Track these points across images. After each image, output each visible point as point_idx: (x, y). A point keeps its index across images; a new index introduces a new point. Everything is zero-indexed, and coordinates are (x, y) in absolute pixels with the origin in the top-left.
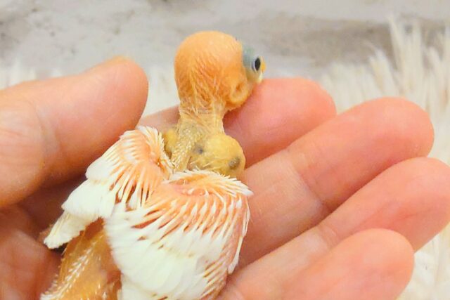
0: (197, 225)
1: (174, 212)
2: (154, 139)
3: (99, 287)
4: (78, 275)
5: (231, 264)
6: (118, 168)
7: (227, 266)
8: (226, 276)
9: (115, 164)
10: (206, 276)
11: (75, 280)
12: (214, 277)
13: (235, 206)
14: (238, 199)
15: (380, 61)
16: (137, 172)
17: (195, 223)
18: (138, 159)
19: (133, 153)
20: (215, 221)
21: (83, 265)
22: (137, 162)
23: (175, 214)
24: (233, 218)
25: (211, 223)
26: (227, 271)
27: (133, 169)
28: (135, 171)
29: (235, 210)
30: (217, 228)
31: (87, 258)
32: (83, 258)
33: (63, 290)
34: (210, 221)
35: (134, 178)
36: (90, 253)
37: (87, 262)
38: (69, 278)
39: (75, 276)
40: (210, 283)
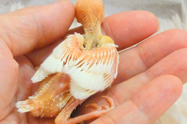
0: (100, 61)
1: (90, 58)
2: (81, 39)
3: (52, 96)
4: (44, 91)
5: (115, 75)
6: (64, 51)
7: (113, 76)
8: (113, 80)
9: (63, 50)
10: (105, 80)
11: (43, 92)
12: (108, 80)
13: (113, 52)
14: (113, 49)
15: (177, 18)
16: (72, 52)
17: (99, 61)
18: (72, 46)
19: (70, 44)
20: (106, 59)
21: (47, 87)
22: (72, 47)
23: (91, 59)
24: (113, 57)
25: (105, 60)
26: (114, 78)
27: (70, 50)
28: (71, 51)
29: (113, 54)
30: (108, 62)
31: (49, 84)
32: (47, 84)
33: (38, 95)
34: (105, 59)
35: (71, 54)
36: (51, 82)
37: (48, 86)
38: (41, 91)
39: (43, 91)
40: (107, 83)
